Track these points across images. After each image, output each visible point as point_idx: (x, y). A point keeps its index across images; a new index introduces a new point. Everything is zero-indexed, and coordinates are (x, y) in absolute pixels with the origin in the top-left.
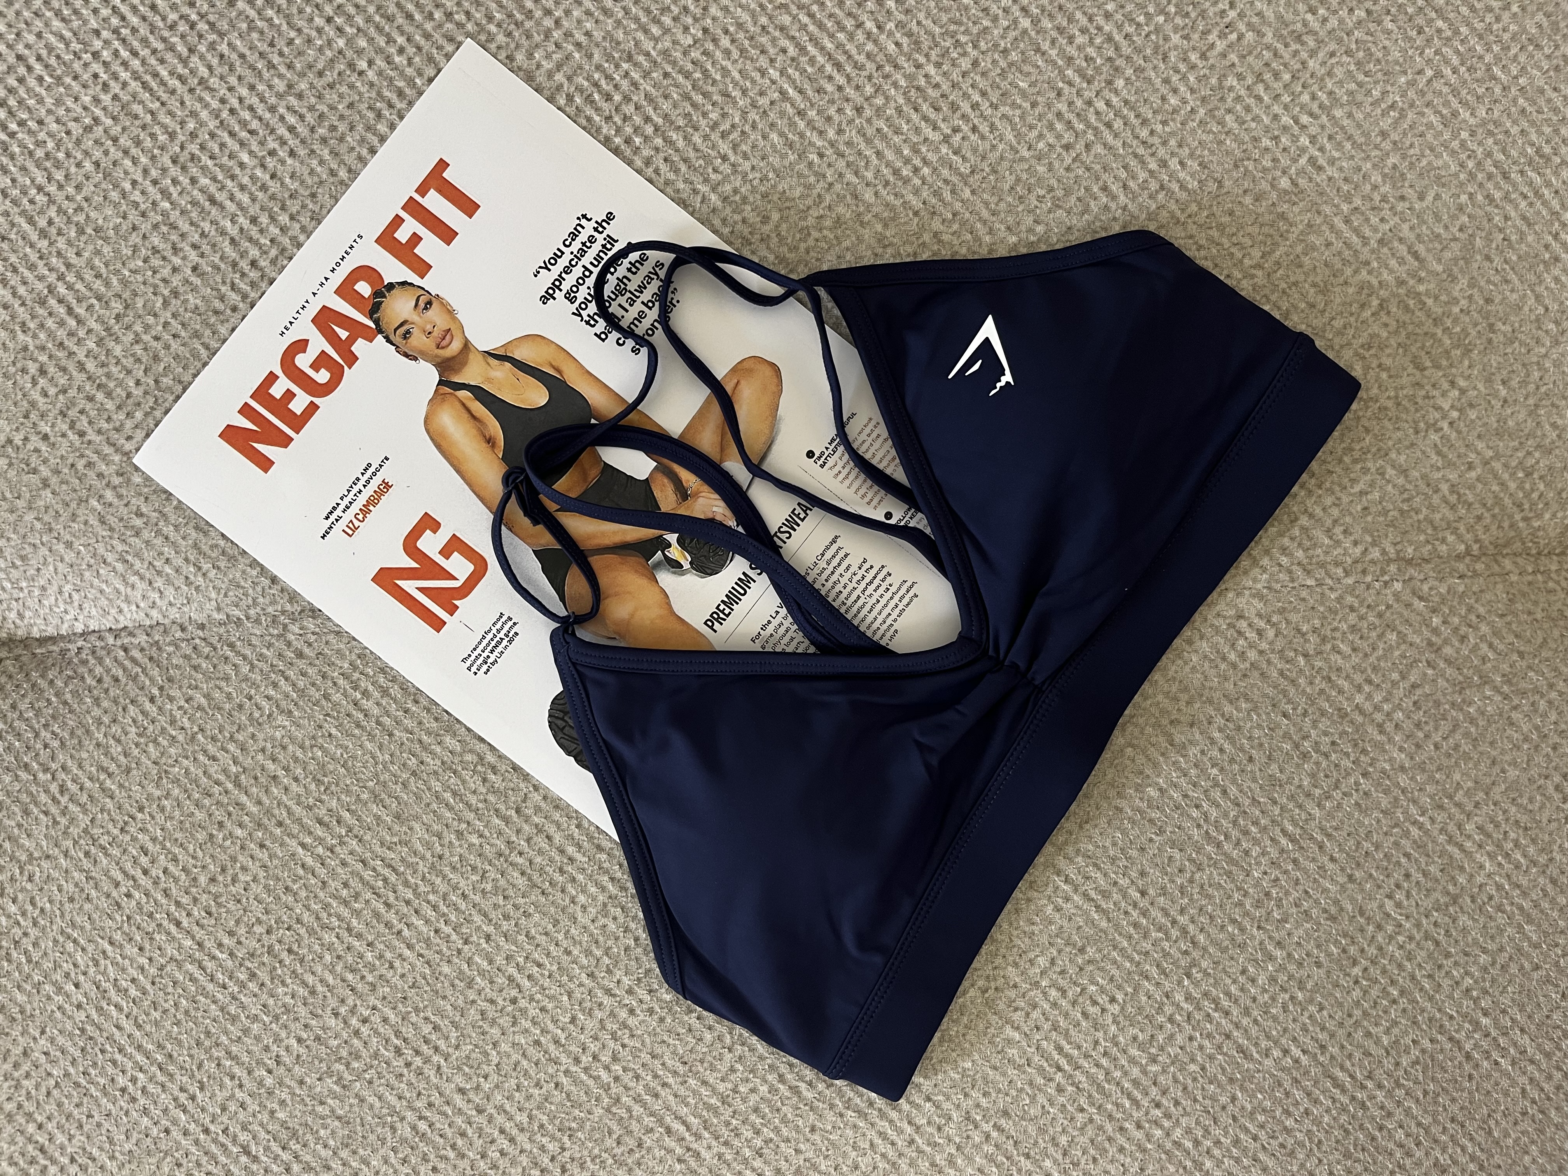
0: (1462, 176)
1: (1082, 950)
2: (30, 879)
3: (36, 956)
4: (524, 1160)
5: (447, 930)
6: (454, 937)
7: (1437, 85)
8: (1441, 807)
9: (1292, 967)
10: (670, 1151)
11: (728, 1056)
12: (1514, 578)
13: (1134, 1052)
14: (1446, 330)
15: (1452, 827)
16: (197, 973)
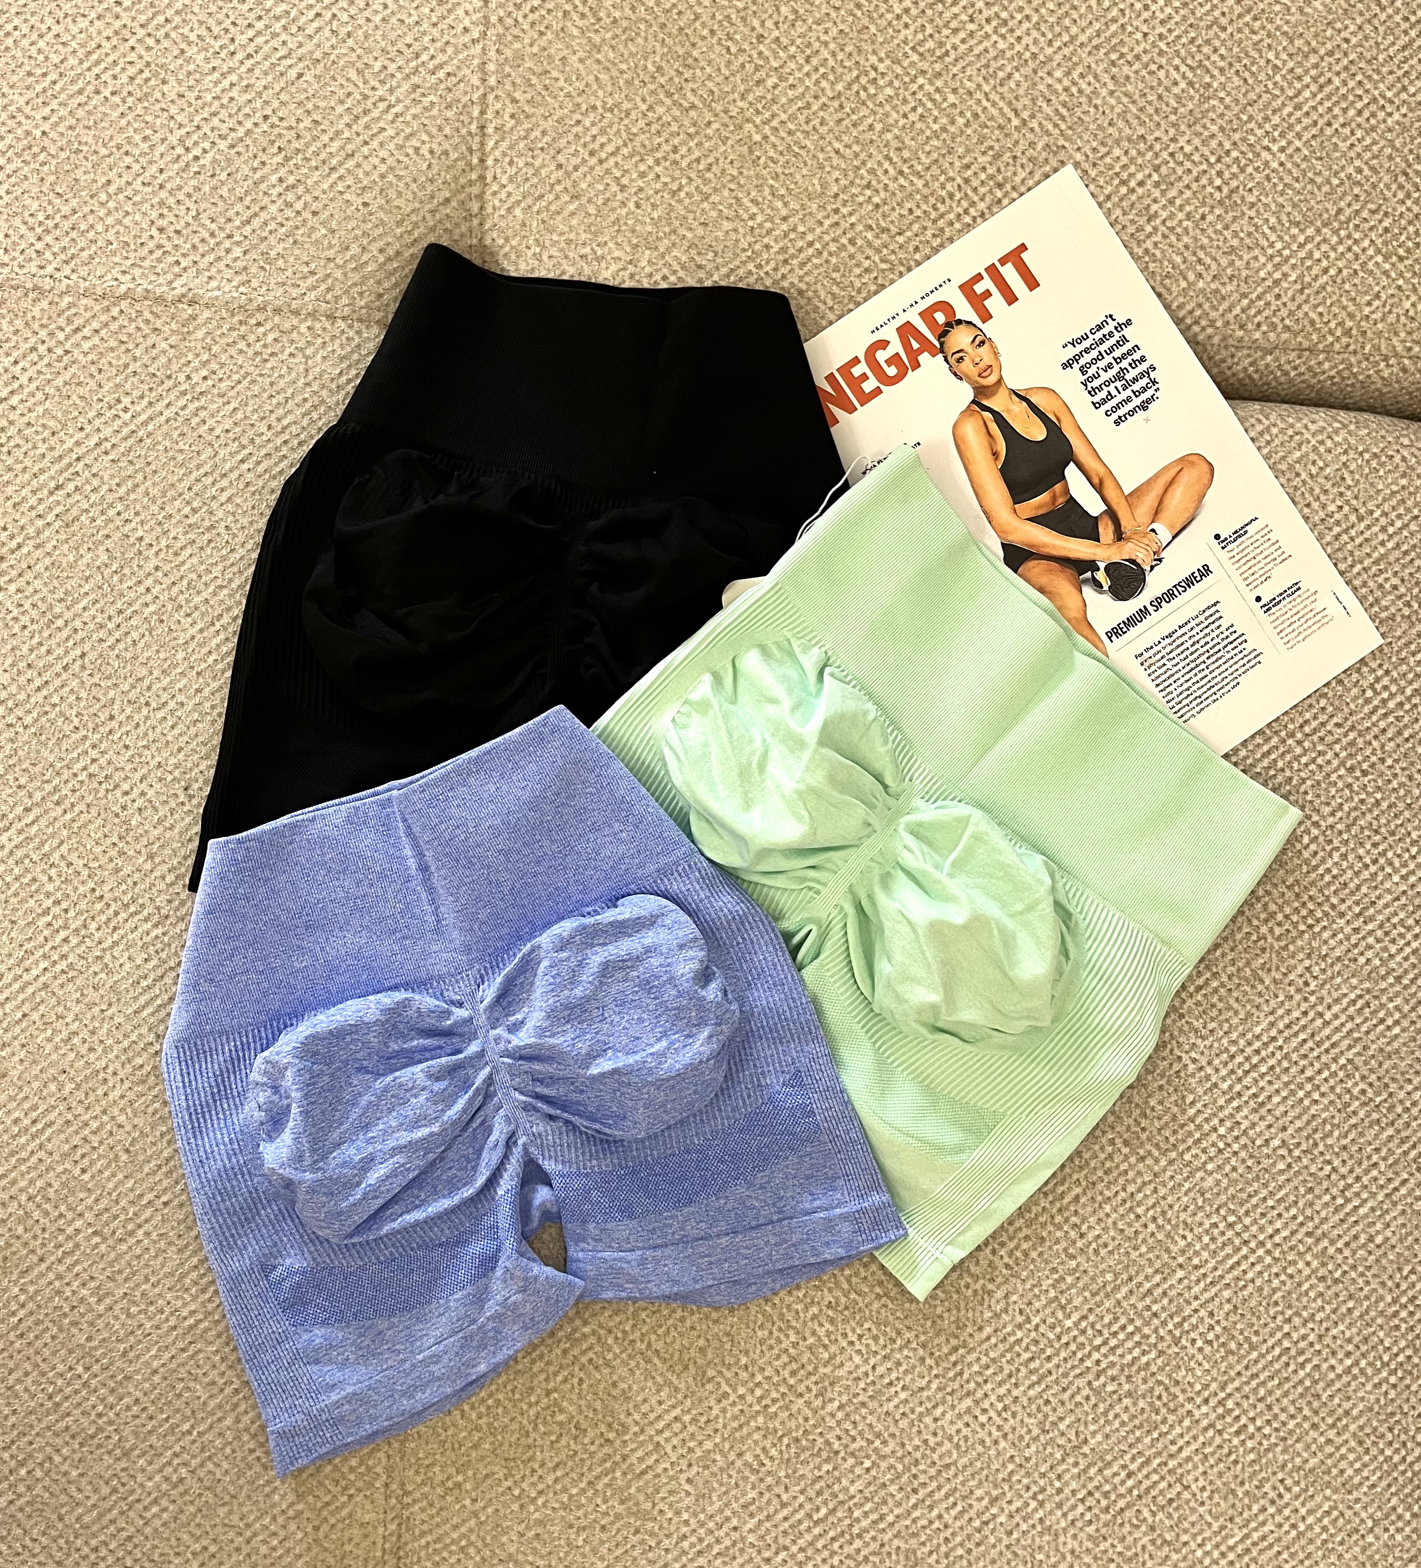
0: (702, 1516)
1: (127, 1151)
2: (291, 355)
3: (232, 351)
4: (22, 697)
5: (210, 660)
6: (203, 665)
7: (775, 1502)
8: (203, 1449)
9: (89, 1317)
10: (12, 808)
11: (81, 862)
12: (381, 1530)
13: (39, 1184)
14: (584, 1491)
15: (185, 1456)
16: (202, 471)
